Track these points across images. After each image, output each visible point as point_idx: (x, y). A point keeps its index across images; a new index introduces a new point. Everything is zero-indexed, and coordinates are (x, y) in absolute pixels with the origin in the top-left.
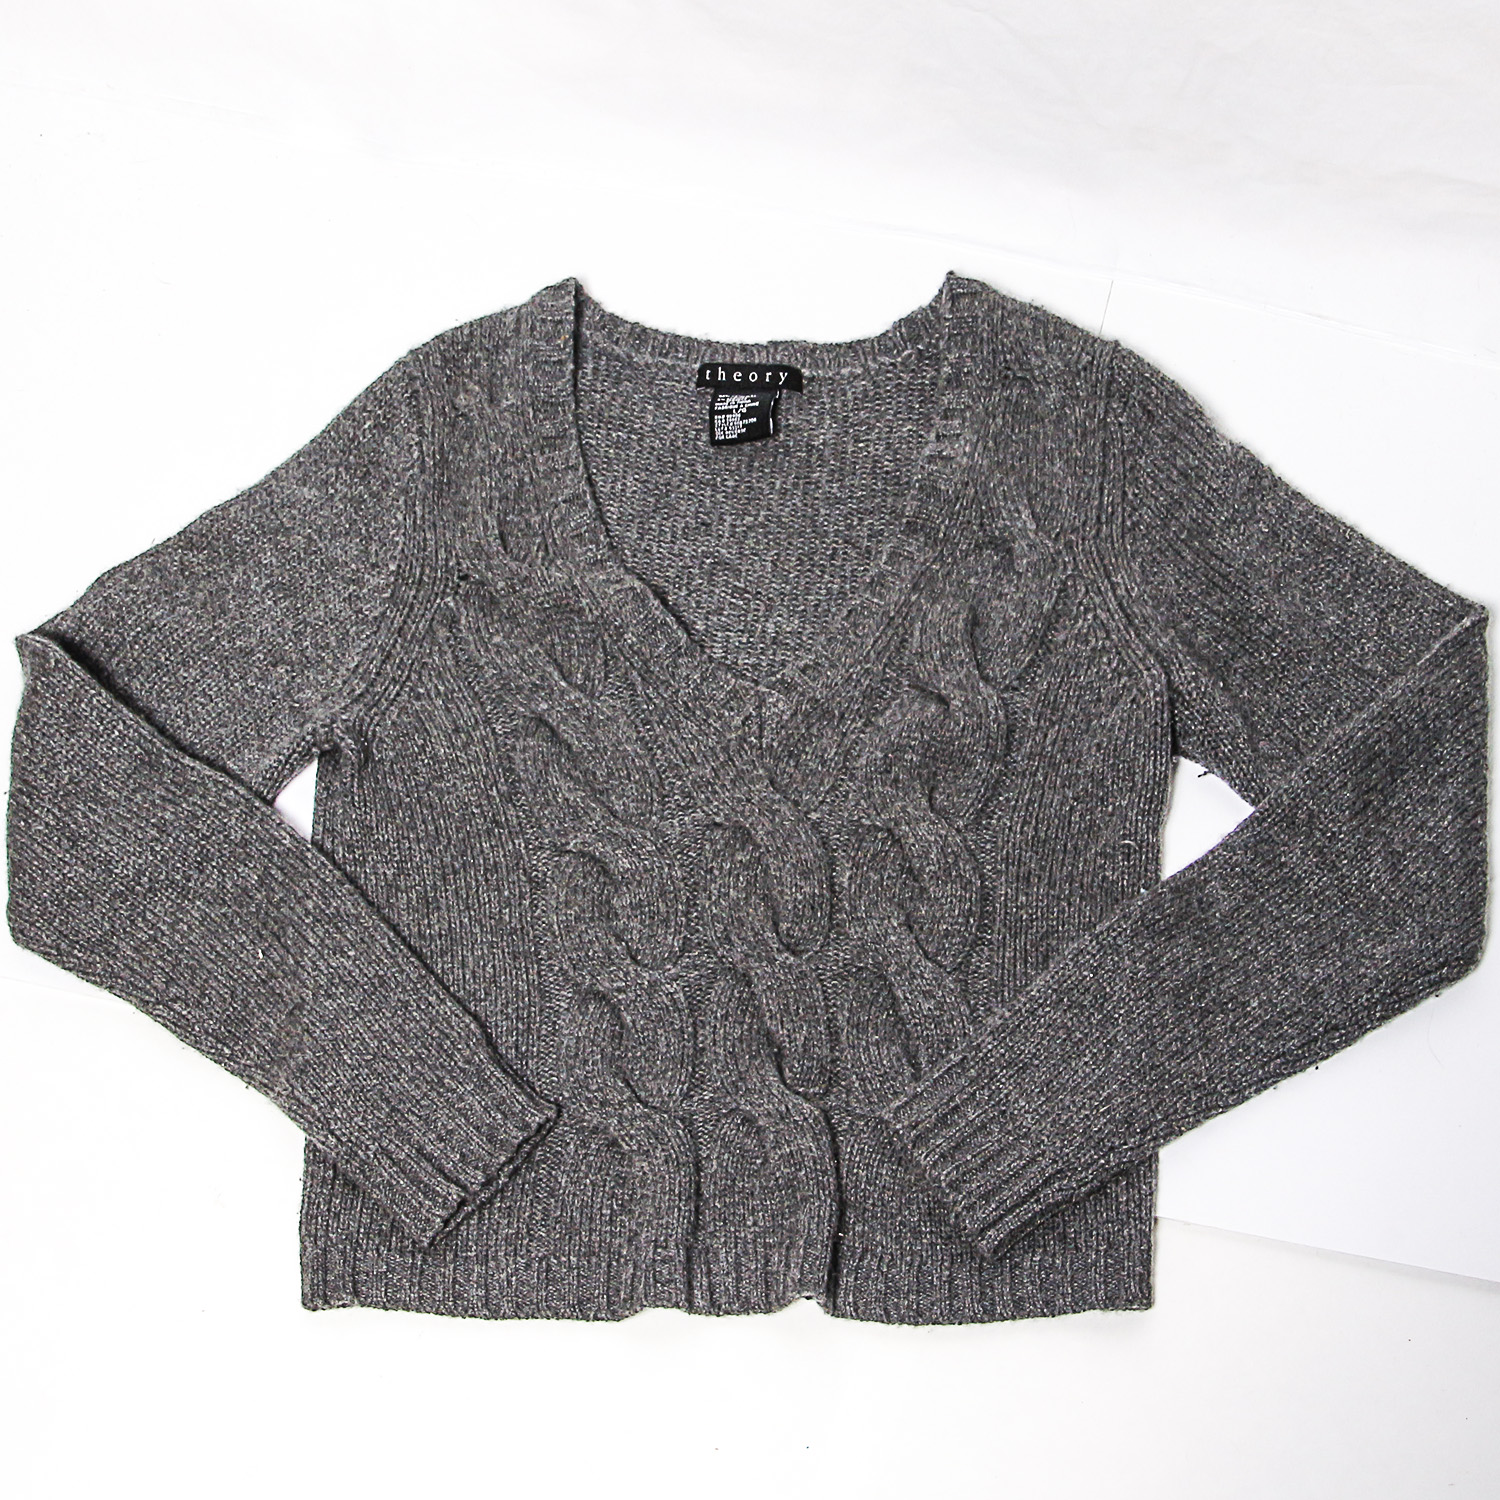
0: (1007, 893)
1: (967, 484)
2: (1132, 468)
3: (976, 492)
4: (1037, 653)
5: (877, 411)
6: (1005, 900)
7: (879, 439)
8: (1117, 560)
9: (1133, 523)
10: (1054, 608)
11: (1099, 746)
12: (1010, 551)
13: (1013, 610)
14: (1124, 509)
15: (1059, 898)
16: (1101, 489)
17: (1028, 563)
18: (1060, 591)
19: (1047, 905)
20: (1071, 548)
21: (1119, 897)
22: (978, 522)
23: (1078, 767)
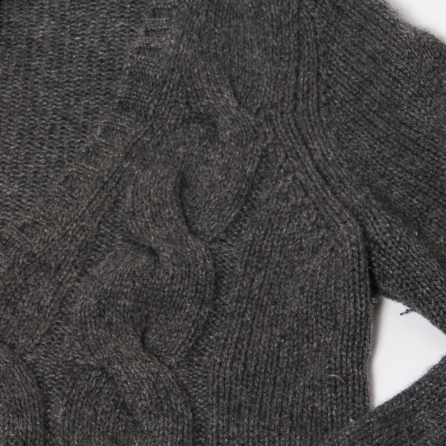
0: (218, 425)
1: (173, 70)
2: (325, 54)
3: (182, 77)
4: (242, 210)
5: (92, 10)
6: (217, 431)
7: (93, 33)
8: (313, 130)
9: (328, 99)
10: (257, 171)
11: (302, 289)
12: (214, 124)
13: (219, 174)
14: (318, 87)
15: (269, 429)
16: (297, 72)
17: (231, 134)
18: (262, 157)
19: (258, 435)
20: (271, 120)
21: (329, 426)
22: (184, 101)
23: (283, 308)
